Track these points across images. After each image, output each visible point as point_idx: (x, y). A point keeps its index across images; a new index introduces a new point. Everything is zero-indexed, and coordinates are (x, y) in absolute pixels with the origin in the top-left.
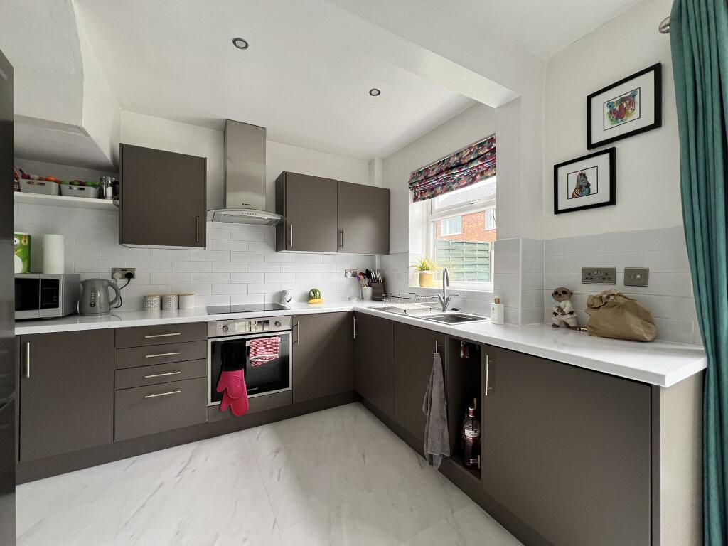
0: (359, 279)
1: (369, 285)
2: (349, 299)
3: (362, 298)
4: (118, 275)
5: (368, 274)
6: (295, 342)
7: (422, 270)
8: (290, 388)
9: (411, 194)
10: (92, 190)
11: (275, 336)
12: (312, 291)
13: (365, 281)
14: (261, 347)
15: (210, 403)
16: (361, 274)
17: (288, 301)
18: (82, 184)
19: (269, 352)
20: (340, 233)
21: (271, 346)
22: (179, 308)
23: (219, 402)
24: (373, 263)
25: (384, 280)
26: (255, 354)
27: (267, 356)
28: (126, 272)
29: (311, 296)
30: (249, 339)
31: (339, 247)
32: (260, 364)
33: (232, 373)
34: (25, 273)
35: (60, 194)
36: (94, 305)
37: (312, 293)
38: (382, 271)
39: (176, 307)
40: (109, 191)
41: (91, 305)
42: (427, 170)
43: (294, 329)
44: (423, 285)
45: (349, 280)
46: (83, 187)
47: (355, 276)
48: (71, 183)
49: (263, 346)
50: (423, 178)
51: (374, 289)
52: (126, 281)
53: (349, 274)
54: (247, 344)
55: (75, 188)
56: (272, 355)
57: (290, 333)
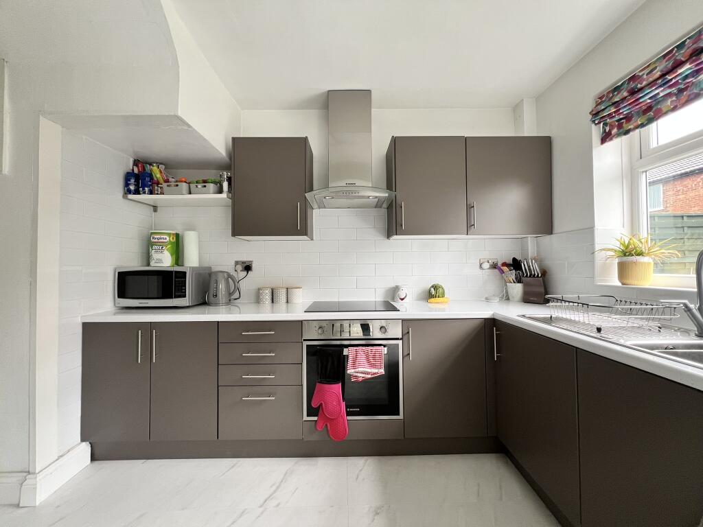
0: (502, 272)
1: (519, 280)
2: (487, 299)
3: (507, 298)
4: (239, 267)
5: (516, 264)
6: (406, 356)
7: (625, 255)
8: (401, 417)
9: (596, 132)
10: (211, 186)
11: (380, 345)
12: (432, 287)
13: (512, 275)
14: (362, 358)
15: (306, 418)
16: (504, 264)
17: (402, 299)
18: (205, 182)
19: (373, 366)
20: (470, 208)
21: (374, 357)
22: (287, 302)
23: (315, 418)
24: (524, 249)
25: (544, 273)
26: (354, 366)
27: (369, 370)
28: (246, 265)
29: (433, 293)
30: (347, 346)
31: (469, 227)
32: (360, 379)
33: (327, 386)
34: (173, 266)
35: (190, 193)
36: (216, 296)
37: (432, 289)
38: (538, 260)
39: (285, 300)
40: (225, 185)
41: (214, 296)
42: (633, 78)
43: (405, 338)
44: (628, 282)
45: (487, 274)
46: (205, 184)
47: (495, 268)
48: (197, 182)
49: (364, 356)
50: (625, 94)
51: (526, 285)
52: (245, 273)
53: (486, 266)
54: (346, 352)
55: (199, 186)
56: (376, 371)
57: (400, 342)
